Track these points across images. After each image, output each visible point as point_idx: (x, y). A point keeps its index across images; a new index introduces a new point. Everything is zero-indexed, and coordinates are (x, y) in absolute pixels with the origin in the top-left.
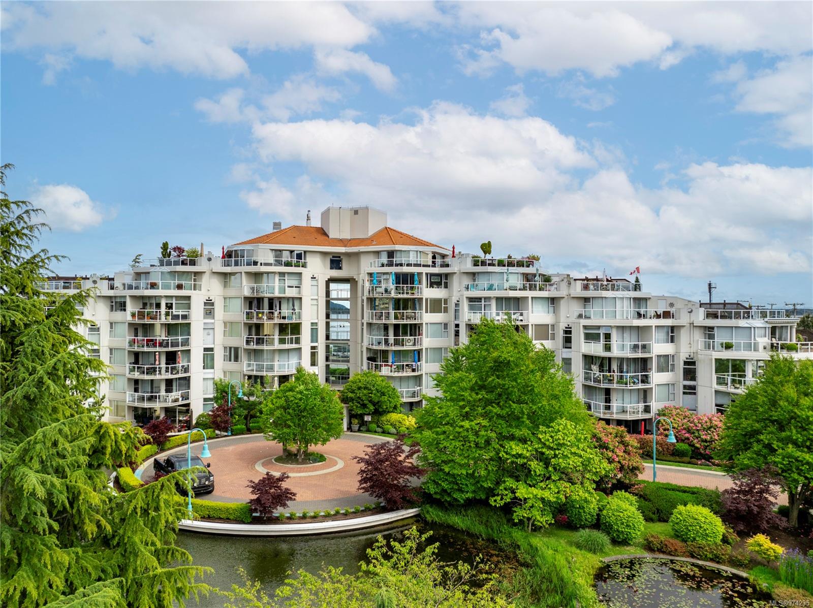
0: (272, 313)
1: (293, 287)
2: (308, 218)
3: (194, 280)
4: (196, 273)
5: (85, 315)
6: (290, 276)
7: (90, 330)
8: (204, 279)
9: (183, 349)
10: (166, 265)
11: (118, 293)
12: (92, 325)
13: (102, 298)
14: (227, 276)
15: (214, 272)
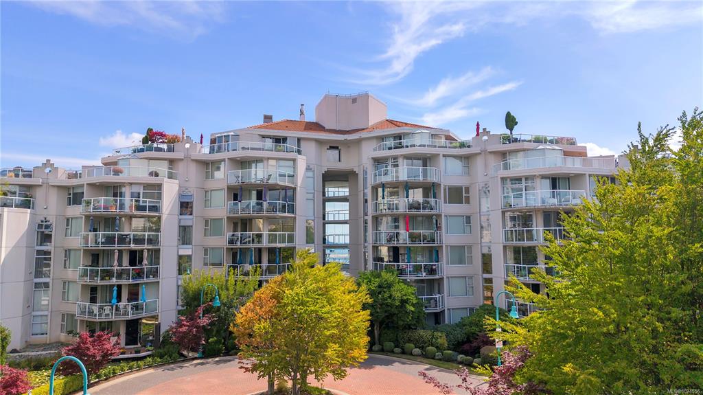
0: (261, 204)
1: (285, 176)
2: (302, 112)
3: (170, 168)
4: (171, 162)
5: (33, 208)
6: (282, 163)
7: (40, 226)
8: (181, 168)
9: (150, 247)
10: (138, 152)
11: (75, 182)
12: (42, 222)
13: (56, 190)
14: (208, 166)
15: (193, 160)
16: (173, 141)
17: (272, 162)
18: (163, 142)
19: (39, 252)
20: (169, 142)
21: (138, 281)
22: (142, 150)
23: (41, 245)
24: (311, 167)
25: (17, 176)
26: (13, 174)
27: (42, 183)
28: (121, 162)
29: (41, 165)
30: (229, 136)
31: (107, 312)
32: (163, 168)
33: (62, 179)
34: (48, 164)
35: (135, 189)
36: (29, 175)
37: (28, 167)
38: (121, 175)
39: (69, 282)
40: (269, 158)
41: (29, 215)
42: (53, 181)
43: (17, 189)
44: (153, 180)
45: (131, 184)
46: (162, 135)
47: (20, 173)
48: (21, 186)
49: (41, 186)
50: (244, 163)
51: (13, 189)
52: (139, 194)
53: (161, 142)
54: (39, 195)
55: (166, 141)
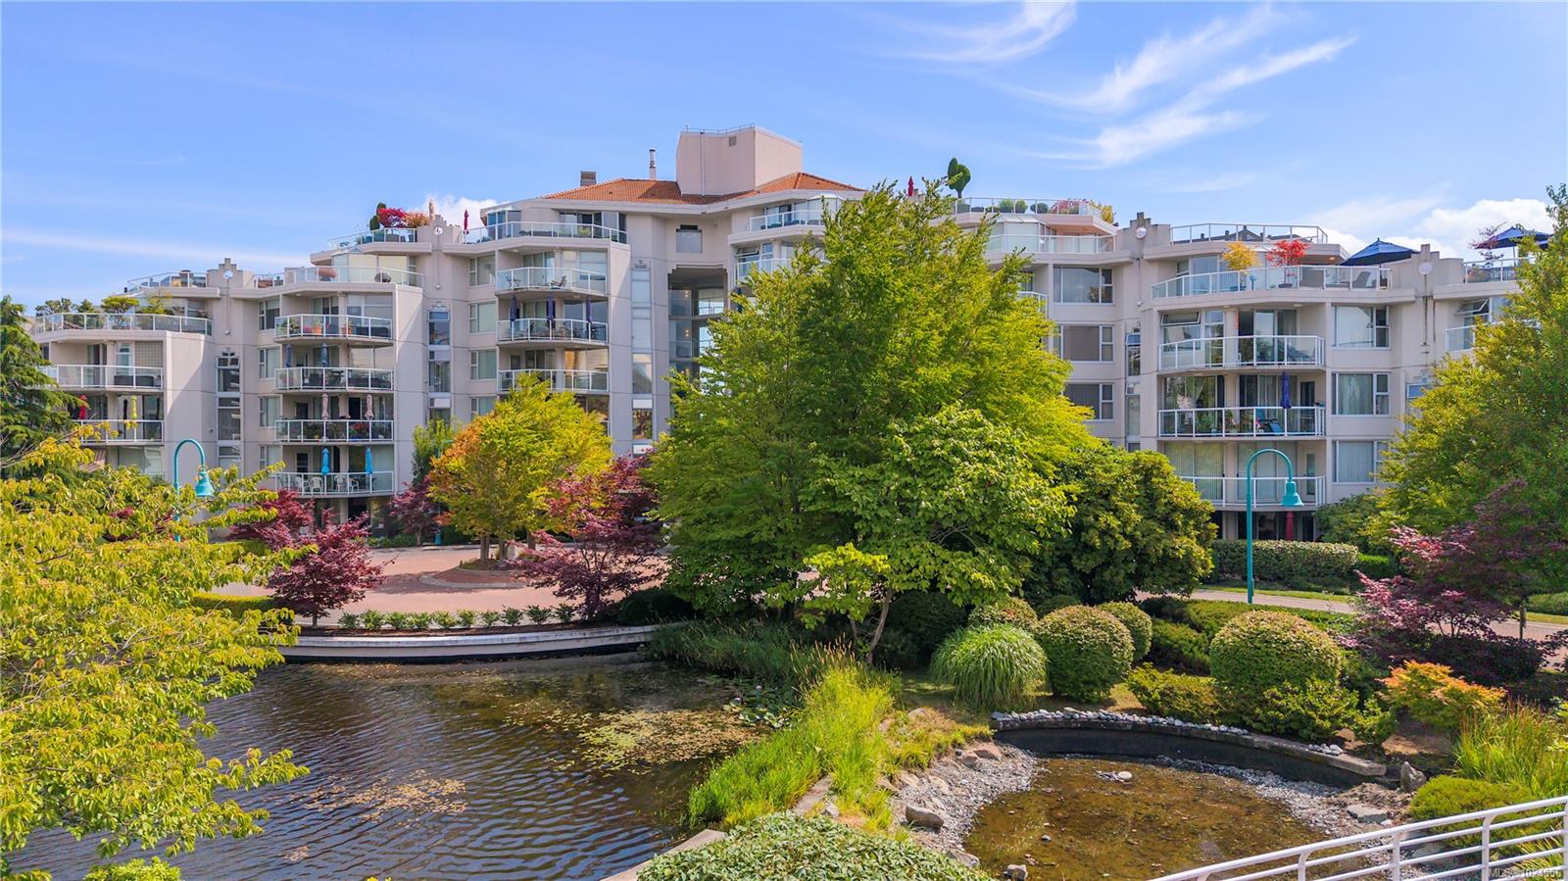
1: (588, 278)
2: (652, 164)
3: (411, 269)
4: (414, 258)
5: (209, 333)
6: (586, 256)
7: (222, 361)
8: (428, 267)
9: (376, 391)
10: (364, 242)
11: (267, 292)
12: (225, 354)
13: (241, 304)
14: (473, 263)
15: (446, 254)
16: (416, 223)
17: (570, 255)
18: (401, 226)
19: (222, 401)
20: (410, 226)
21: (359, 443)
22: (369, 239)
23: (225, 390)
24: (644, 263)
25: (184, 284)
26: (179, 282)
27: (221, 295)
28: (336, 260)
29: (217, 268)
30: (504, 212)
31: (317, 485)
32: (398, 268)
33: (251, 289)
34: (227, 264)
35: (353, 301)
36: (201, 283)
37: (199, 271)
38: (333, 281)
39: (268, 447)
40: (562, 249)
41: (202, 343)
42: (234, 292)
43: (184, 304)
44: (382, 287)
45: (346, 294)
46: (399, 214)
47: (189, 280)
48: (190, 299)
49: (219, 299)
50: (528, 258)
51: (181, 303)
52: (360, 308)
53: (398, 226)
54: (217, 311)
55: (406, 224)
